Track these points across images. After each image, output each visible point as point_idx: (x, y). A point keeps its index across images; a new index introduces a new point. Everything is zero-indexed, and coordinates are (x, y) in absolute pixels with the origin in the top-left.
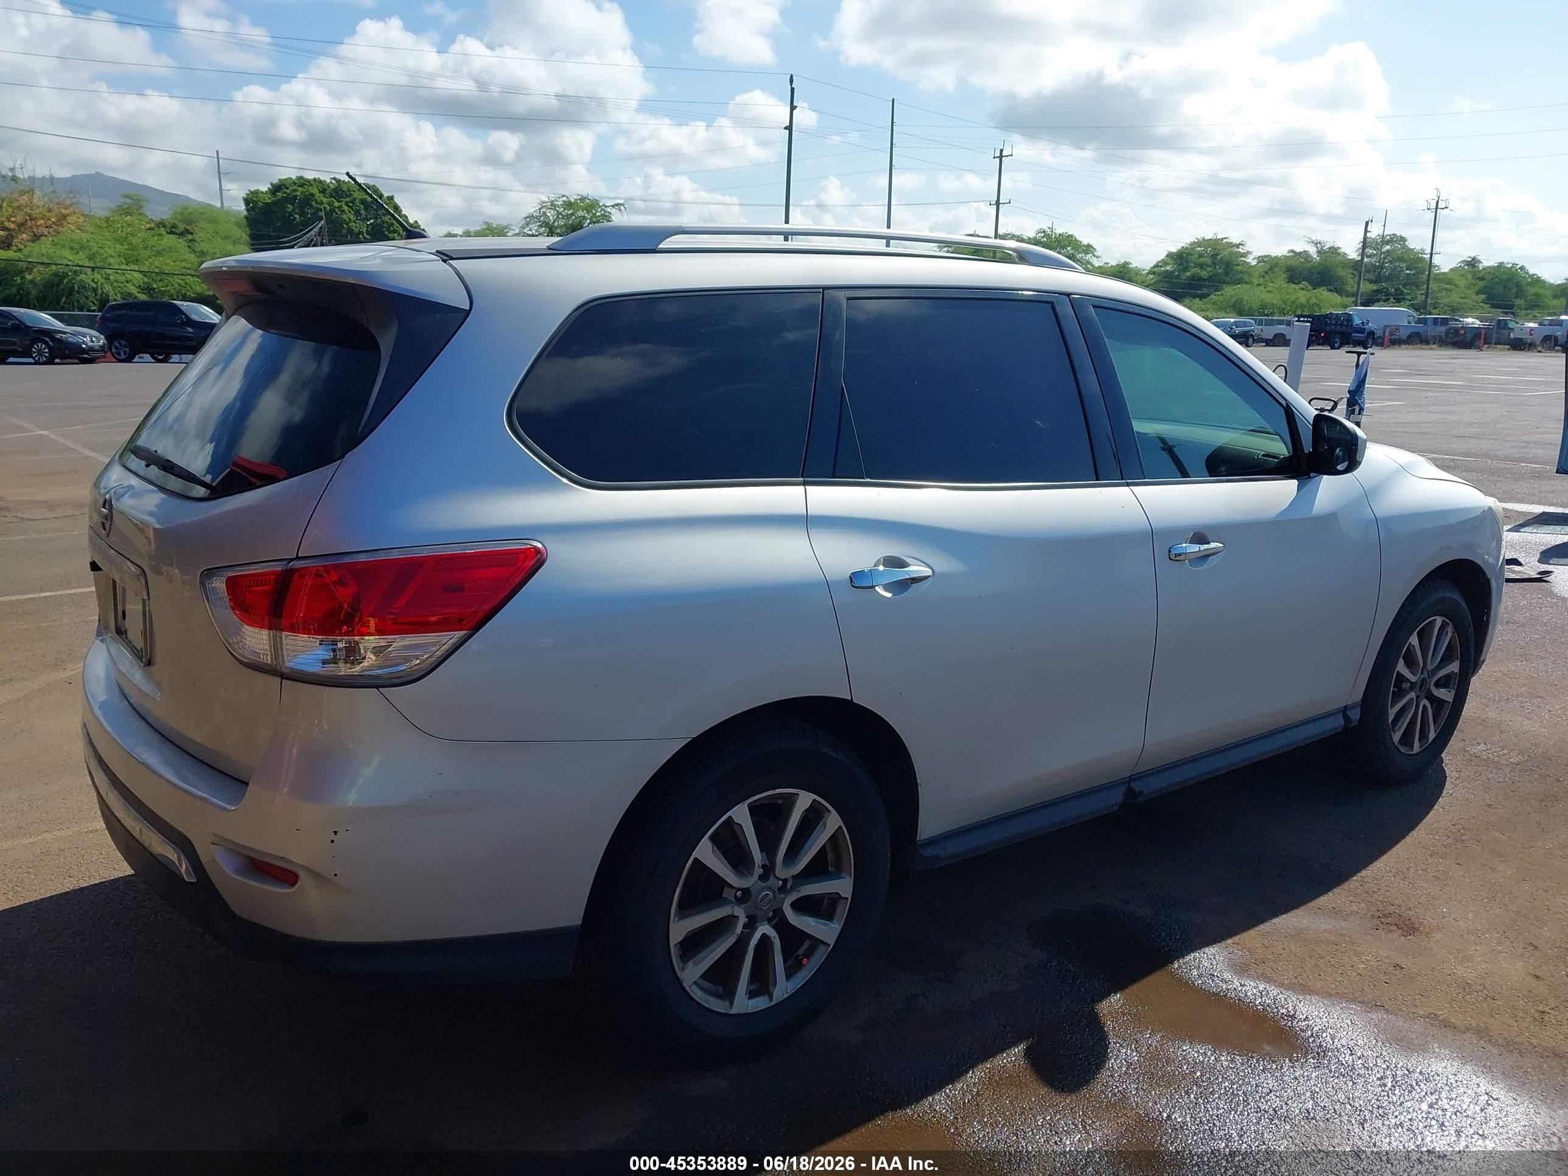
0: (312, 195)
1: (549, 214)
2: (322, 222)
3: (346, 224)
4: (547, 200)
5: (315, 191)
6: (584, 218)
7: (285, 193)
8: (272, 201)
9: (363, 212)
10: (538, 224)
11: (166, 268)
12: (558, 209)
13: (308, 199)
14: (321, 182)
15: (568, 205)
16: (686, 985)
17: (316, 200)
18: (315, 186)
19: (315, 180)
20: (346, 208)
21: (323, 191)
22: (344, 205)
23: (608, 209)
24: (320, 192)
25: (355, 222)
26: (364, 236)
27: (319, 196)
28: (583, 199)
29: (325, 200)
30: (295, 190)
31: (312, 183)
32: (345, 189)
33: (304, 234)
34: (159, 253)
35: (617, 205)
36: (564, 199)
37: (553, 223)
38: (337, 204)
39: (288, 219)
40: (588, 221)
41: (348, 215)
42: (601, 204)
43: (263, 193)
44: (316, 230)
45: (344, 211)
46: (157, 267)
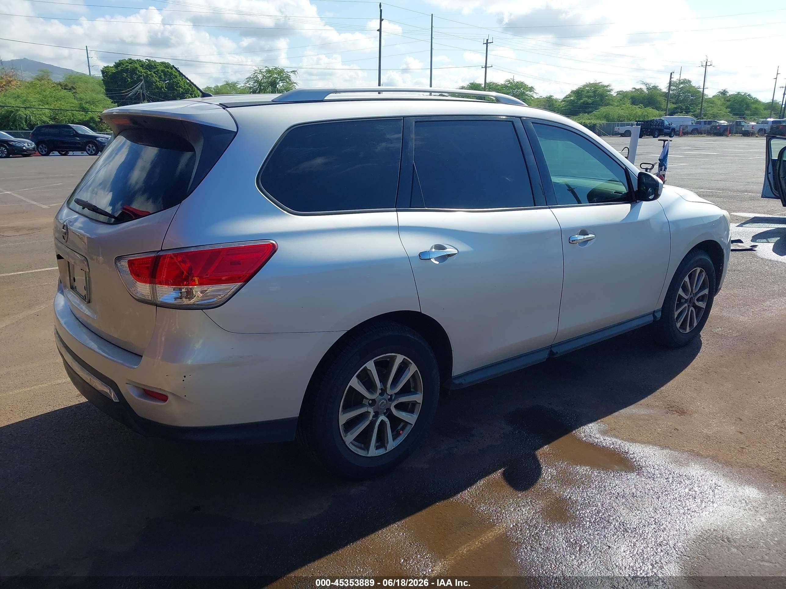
0: (136, 68)
1: (258, 76)
2: (142, 82)
3: (154, 83)
4: (257, 69)
5: (138, 66)
6: (277, 78)
7: (122, 67)
8: (116, 71)
9: (163, 77)
10: (253, 81)
11: (63, 107)
12: (263, 74)
13: (134, 70)
14: (141, 61)
15: (269, 71)
16: (347, 443)
17: (139, 71)
18: (138, 63)
19: (137, 60)
20: (154, 75)
21: (142, 66)
22: (153, 73)
23: (289, 74)
24: (140, 66)
25: (159, 82)
26: (164, 89)
27: (140, 69)
28: (276, 69)
29: (143, 71)
30: (127, 66)
31: (136, 62)
32: (153, 64)
33: (133, 89)
34: (58, 100)
35: (294, 71)
36: (267, 68)
37: (261, 81)
38: (149, 73)
39: (124, 81)
40: (279, 79)
41: (155, 79)
42: (285, 71)
43: (111, 67)
44: (139, 86)
45: (153, 76)
46: (58, 107)
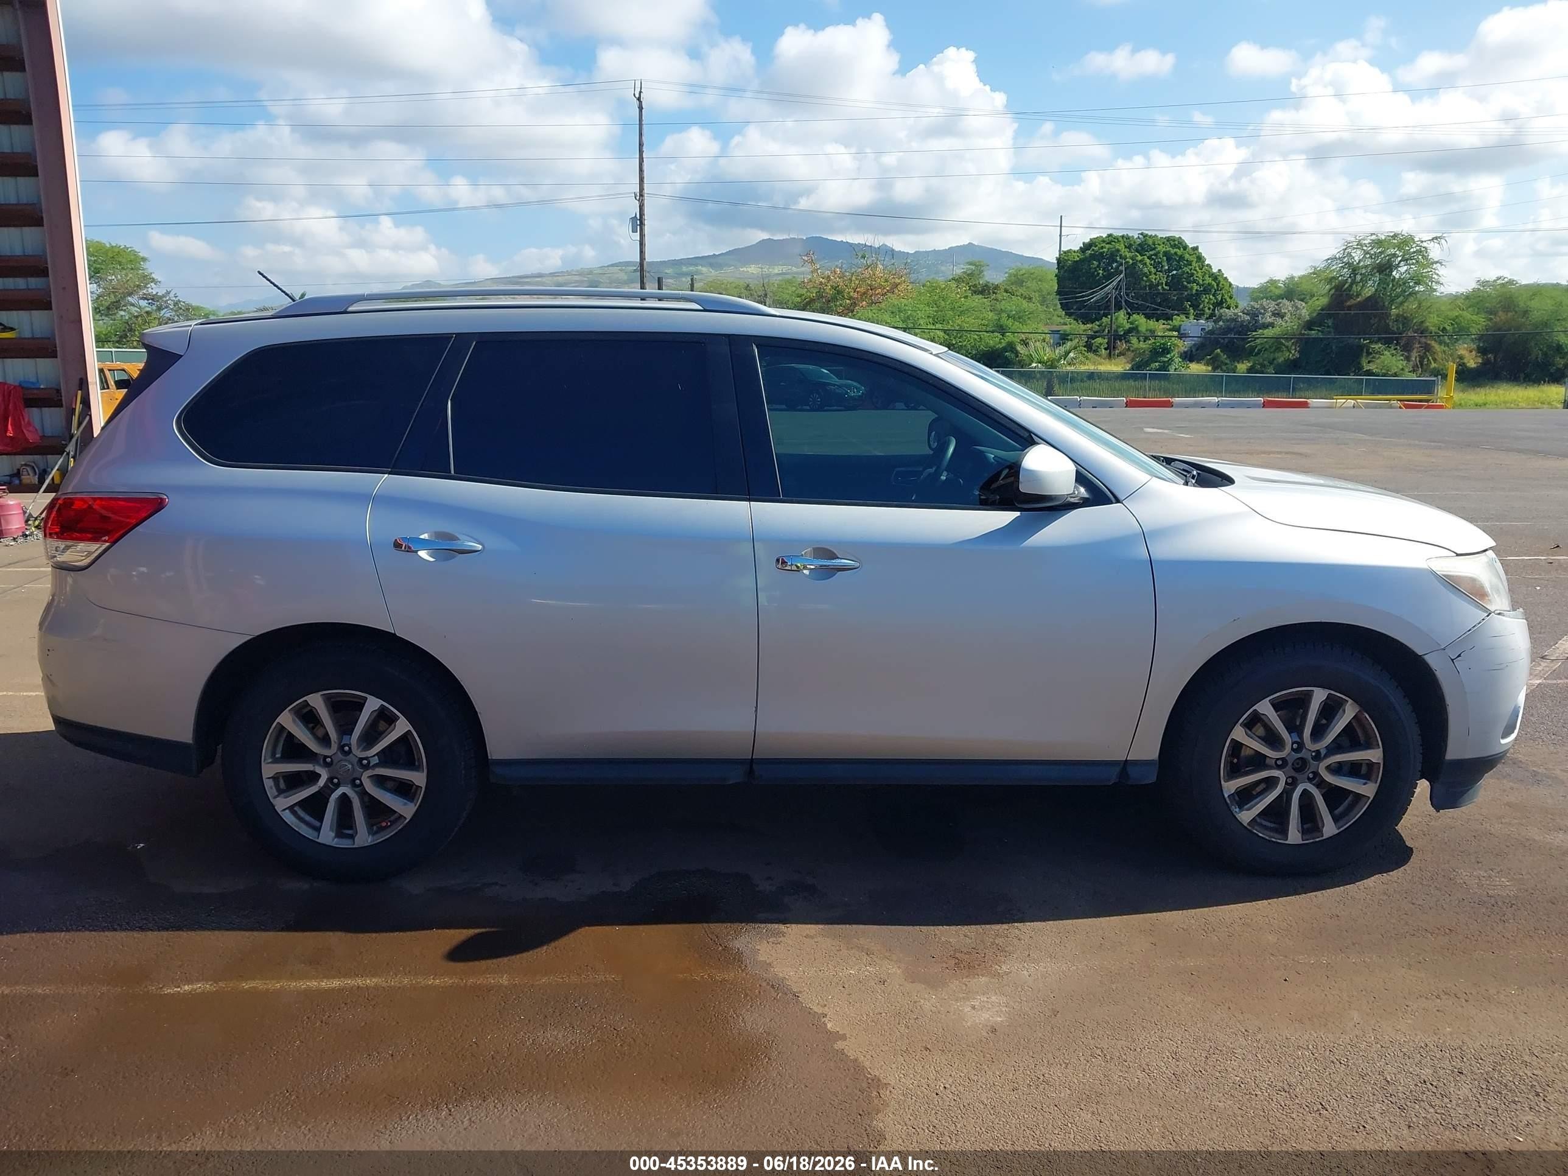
0: (1118, 251)
1: (1353, 255)
2: (1122, 276)
3: (1147, 277)
4: (1353, 239)
5: (1121, 247)
6: (1395, 255)
7: (1093, 250)
8: (1080, 259)
9: (1165, 264)
10: (1341, 265)
11: (965, 325)
12: (1365, 248)
13: (1113, 256)
14: (1128, 238)
15: (1378, 243)
17: (1121, 255)
18: (1122, 242)
19: (1123, 237)
20: (1148, 261)
21: (1129, 247)
22: (1146, 259)
23: (1425, 244)
24: (1126, 247)
25: (1155, 274)
26: (1163, 287)
27: (1124, 252)
28: (1395, 236)
29: (1128, 255)
30: (1102, 248)
31: (1121, 239)
32: (1150, 242)
33: (1102, 289)
34: (962, 313)
35: (1436, 238)
36: (1374, 237)
37: (1358, 264)
38: (1139, 258)
39: (1092, 275)
40: (1400, 259)
41: (1148, 268)
42: (1416, 239)
43: (1074, 252)
44: (1115, 283)
45: (1145, 264)
46: (958, 325)
